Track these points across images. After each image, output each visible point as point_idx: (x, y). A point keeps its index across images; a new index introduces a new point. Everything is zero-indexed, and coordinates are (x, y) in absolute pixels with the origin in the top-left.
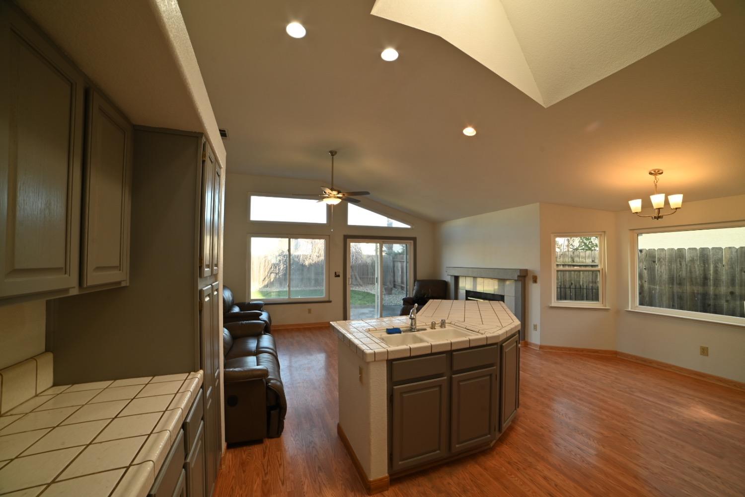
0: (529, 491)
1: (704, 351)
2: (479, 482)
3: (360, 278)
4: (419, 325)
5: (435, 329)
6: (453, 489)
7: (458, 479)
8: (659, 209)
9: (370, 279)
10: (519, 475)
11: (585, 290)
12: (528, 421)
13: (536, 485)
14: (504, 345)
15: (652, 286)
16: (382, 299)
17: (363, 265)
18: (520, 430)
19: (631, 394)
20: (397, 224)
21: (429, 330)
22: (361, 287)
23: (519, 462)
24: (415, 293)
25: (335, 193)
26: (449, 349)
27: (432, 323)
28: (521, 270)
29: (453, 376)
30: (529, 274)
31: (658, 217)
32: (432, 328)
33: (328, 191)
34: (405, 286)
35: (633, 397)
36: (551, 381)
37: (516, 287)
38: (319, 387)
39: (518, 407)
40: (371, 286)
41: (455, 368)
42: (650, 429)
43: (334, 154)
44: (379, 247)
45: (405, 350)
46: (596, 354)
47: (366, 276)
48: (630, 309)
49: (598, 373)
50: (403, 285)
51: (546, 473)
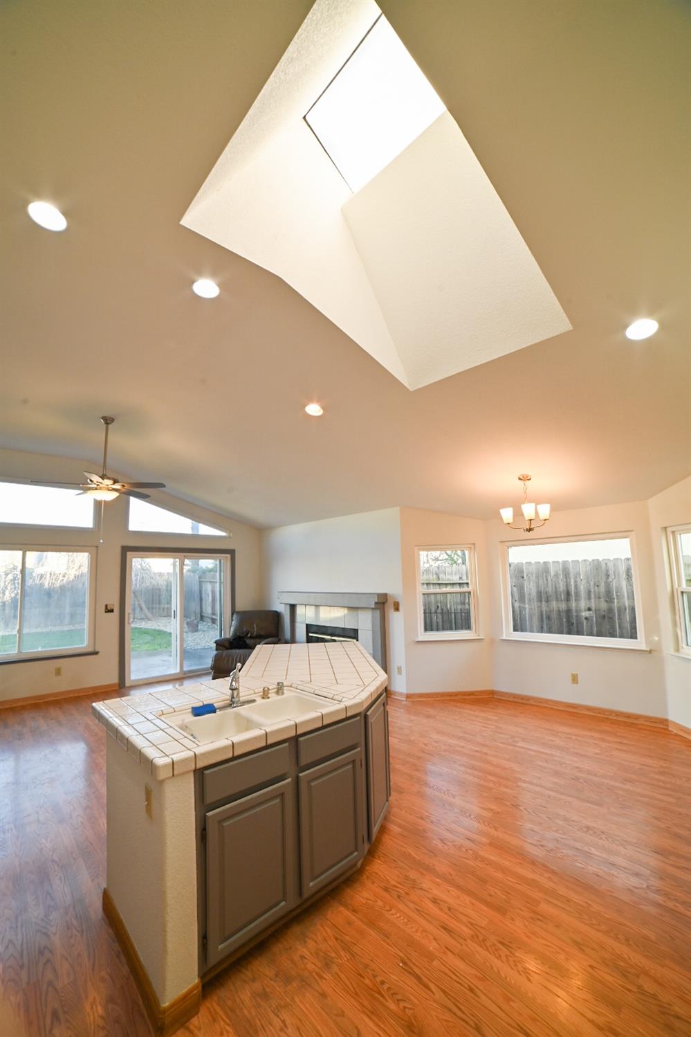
0: (417, 931)
1: (575, 679)
2: (348, 938)
3: (148, 608)
4: (244, 695)
5: (268, 698)
6: (310, 966)
7: (316, 942)
8: (531, 520)
9: (164, 608)
10: (401, 906)
11: (453, 615)
12: (404, 811)
13: (424, 917)
14: (368, 713)
15: (522, 605)
16: (182, 640)
17: (153, 589)
18: (394, 828)
19: (515, 746)
20: (205, 530)
21: (260, 701)
22: (150, 622)
23: (399, 883)
24: (234, 631)
25: (108, 482)
26: (293, 734)
27: (263, 689)
28: (379, 595)
29: (301, 775)
30: (389, 599)
31: (530, 530)
32: (263, 698)
33: (96, 478)
34: (218, 618)
35: (517, 749)
36: (425, 744)
37: (373, 618)
38: (71, 817)
39: (390, 795)
40: (164, 620)
41: (303, 762)
42: (538, 789)
43: (109, 422)
44: (178, 564)
45: (224, 748)
46: (472, 697)
47: (157, 606)
48: (504, 638)
49: (477, 723)
50: (214, 617)
51: (436, 892)
